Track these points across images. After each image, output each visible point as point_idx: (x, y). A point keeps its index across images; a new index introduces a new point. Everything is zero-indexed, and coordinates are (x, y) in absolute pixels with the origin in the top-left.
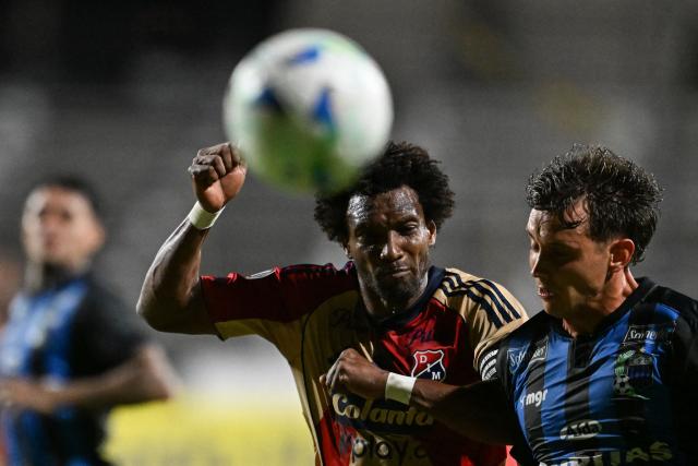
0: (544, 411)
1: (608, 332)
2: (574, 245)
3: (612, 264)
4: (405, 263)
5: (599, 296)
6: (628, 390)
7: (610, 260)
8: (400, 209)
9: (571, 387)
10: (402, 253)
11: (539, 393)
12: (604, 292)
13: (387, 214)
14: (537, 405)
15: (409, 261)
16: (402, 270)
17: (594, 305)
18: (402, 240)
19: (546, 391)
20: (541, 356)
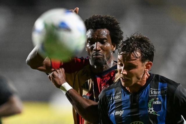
0: (123, 117)
1: (143, 91)
2: (136, 64)
3: (146, 70)
4: (101, 53)
5: (140, 80)
6: (153, 112)
7: (145, 69)
8: (102, 35)
9: (133, 110)
10: (100, 49)
11: (121, 111)
12: (142, 79)
13: (98, 36)
14: (120, 115)
15: (102, 52)
16: (100, 55)
17: (139, 83)
18: (101, 45)
19: (123, 111)
20: (119, 99)
